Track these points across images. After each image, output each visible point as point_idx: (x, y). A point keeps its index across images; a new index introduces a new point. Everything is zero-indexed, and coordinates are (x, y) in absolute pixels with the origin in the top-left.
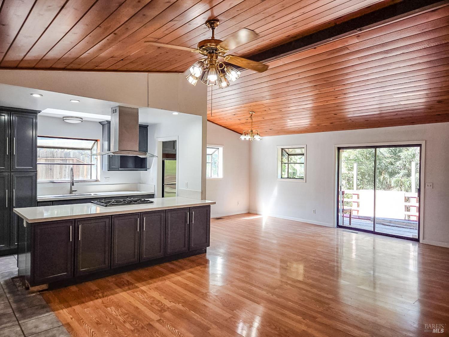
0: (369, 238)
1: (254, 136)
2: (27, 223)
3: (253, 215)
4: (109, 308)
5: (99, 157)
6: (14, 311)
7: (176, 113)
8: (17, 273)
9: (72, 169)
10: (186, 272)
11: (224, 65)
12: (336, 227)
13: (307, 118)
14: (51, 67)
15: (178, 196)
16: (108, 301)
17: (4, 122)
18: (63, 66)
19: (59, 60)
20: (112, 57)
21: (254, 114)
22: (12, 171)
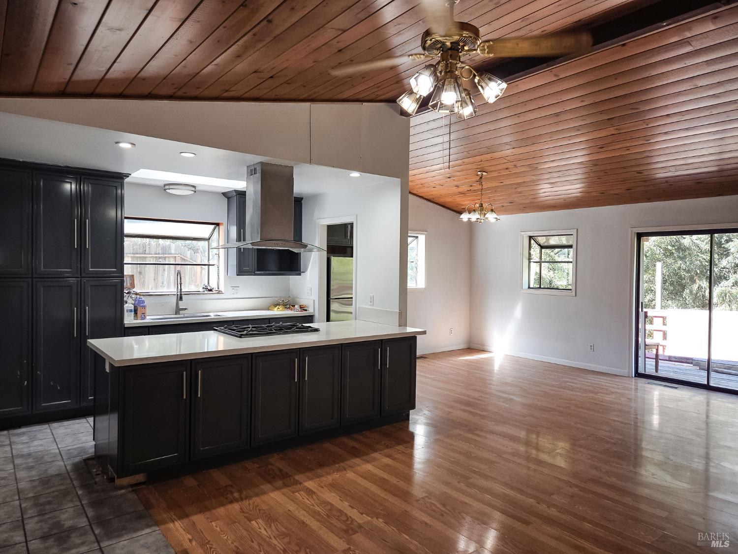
0: (700, 396)
1: (485, 214)
2: (111, 366)
3: (477, 352)
4: (254, 522)
5: (222, 251)
6: (91, 523)
7: (355, 174)
8: (93, 450)
9: (179, 273)
10: (379, 455)
11: (474, 71)
12: (634, 376)
13: (578, 181)
14: (149, 94)
15: (356, 319)
16: (251, 506)
17: (69, 193)
18: (169, 92)
19: (164, 79)
20: (255, 72)
21: (485, 176)
22: (84, 275)
